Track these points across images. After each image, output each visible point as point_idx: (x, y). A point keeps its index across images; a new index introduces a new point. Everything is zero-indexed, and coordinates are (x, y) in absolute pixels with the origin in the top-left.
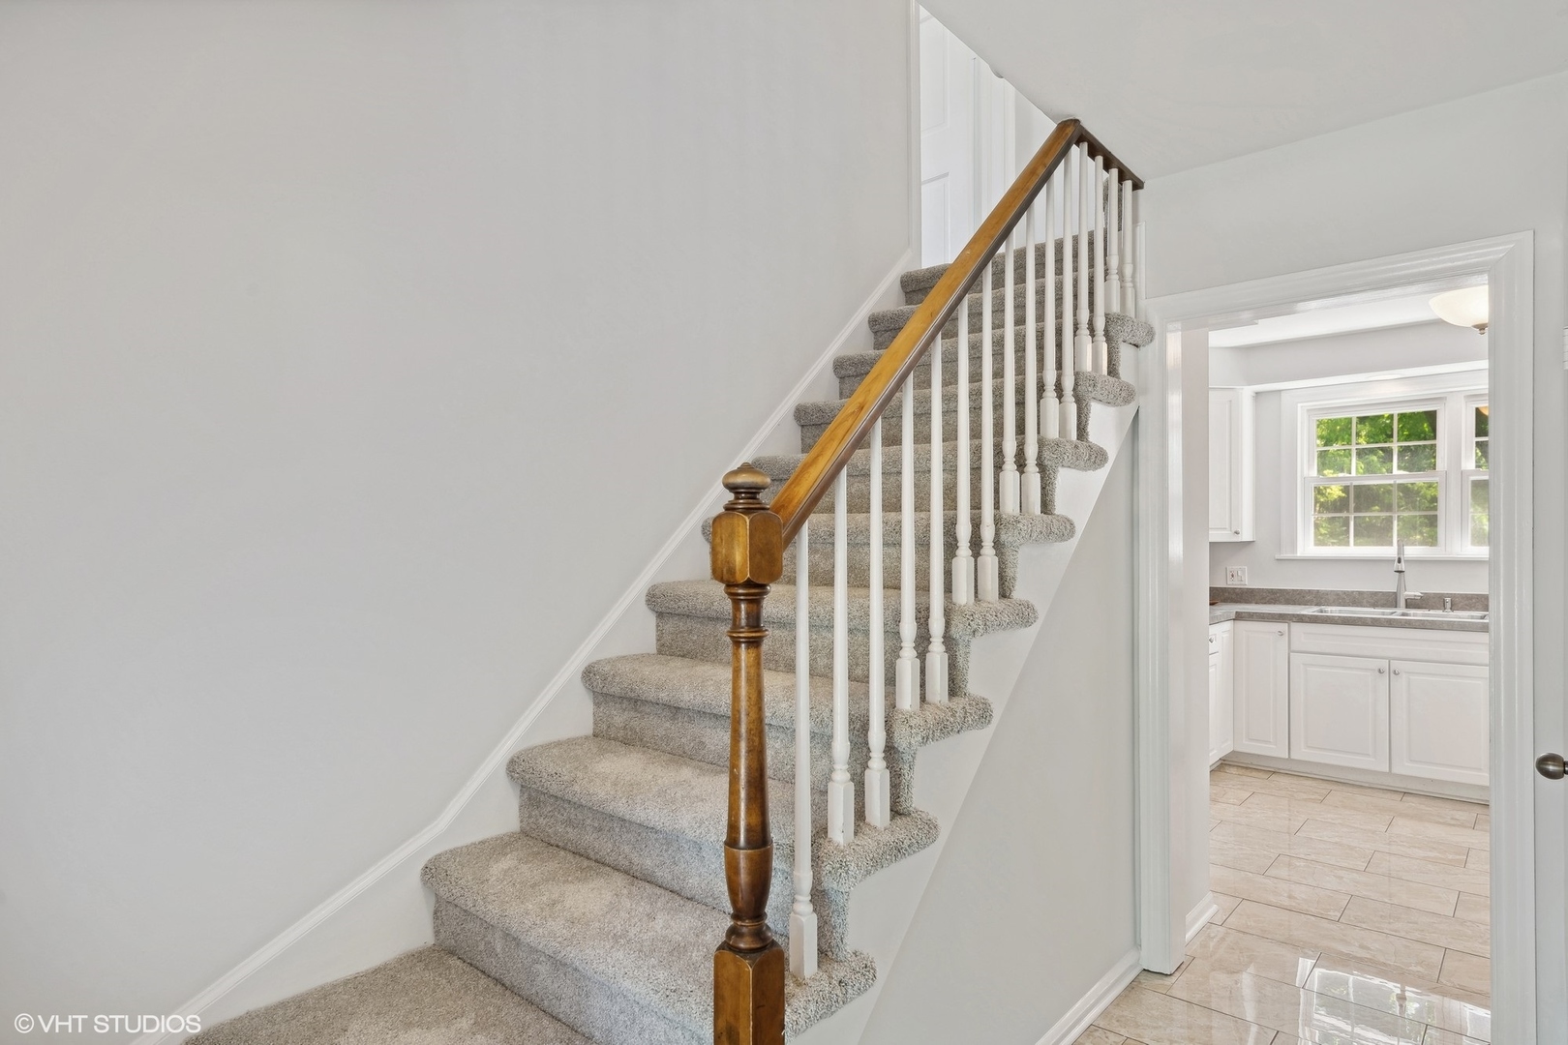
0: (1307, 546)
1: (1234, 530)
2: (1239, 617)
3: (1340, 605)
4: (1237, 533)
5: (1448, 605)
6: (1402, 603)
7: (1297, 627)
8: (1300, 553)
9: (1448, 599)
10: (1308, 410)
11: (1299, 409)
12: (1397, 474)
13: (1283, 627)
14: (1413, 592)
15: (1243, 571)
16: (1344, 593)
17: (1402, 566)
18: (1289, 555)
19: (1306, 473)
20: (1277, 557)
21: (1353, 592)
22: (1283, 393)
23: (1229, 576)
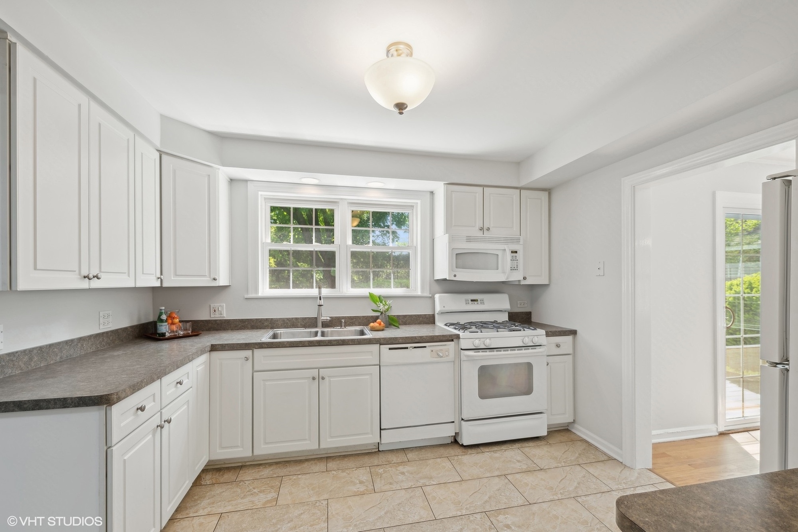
0: (265, 289)
1: (213, 277)
2: (214, 348)
3: (285, 327)
4: (215, 279)
5: (343, 324)
6: (320, 324)
7: (258, 352)
8: (261, 294)
9: (343, 320)
10: (265, 199)
11: (259, 196)
12: (316, 246)
13: (248, 353)
14: (326, 316)
15: (222, 307)
16: (288, 319)
17: (322, 302)
18: (252, 295)
19: (264, 241)
20: (246, 296)
21: (292, 318)
22: (249, 183)
23: (212, 311)
